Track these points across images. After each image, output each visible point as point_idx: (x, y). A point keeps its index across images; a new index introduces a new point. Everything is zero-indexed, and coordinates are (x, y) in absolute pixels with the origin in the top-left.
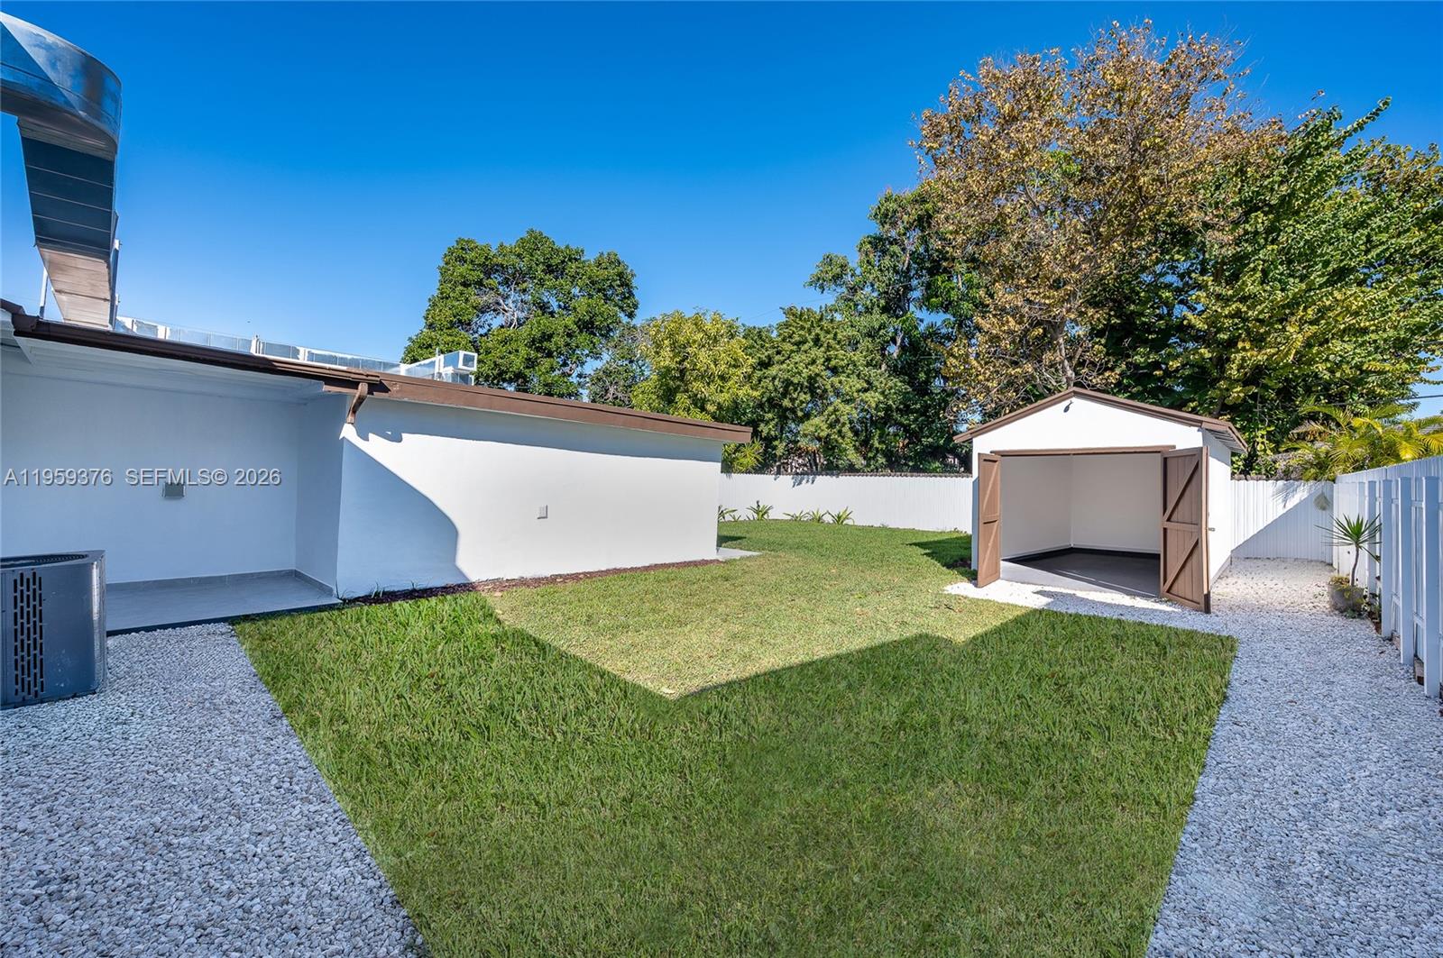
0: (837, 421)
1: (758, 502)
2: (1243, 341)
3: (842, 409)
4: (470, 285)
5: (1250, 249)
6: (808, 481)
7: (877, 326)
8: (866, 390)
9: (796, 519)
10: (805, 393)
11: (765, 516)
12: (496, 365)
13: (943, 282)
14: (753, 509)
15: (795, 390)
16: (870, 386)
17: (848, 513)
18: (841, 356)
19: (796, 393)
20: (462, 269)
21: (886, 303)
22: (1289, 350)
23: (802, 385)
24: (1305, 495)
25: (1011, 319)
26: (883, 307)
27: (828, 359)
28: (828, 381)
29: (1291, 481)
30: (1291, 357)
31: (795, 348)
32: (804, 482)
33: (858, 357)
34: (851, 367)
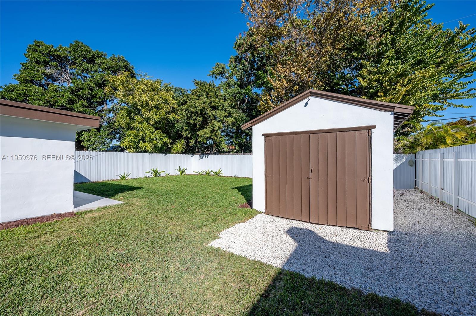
0: (214, 130)
1: (179, 167)
2: (380, 93)
3: (216, 124)
4: (41, 63)
5: (385, 48)
6: (206, 157)
7: (236, 92)
8: (228, 117)
9: (199, 174)
10: (200, 117)
11: (184, 173)
12: (47, 101)
13: (261, 74)
14: (177, 170)
15: (195, 115)
16: (230, 115)
17: (220, 171)
18: (217, 102)
19: (195, 117)
20: (36, 55)
21: (240, 83)
22: (399, 96)
23: (198, 113)
24: (404, 160)
25: (284, 80)
26: (239, 85)
27: (211, 103)
28: (210, 112)
29: (399, 154)
30: (400, 100)
31: (197, 97)
32: (204, 157)
33: (226, 103)
34: (221, 106)
